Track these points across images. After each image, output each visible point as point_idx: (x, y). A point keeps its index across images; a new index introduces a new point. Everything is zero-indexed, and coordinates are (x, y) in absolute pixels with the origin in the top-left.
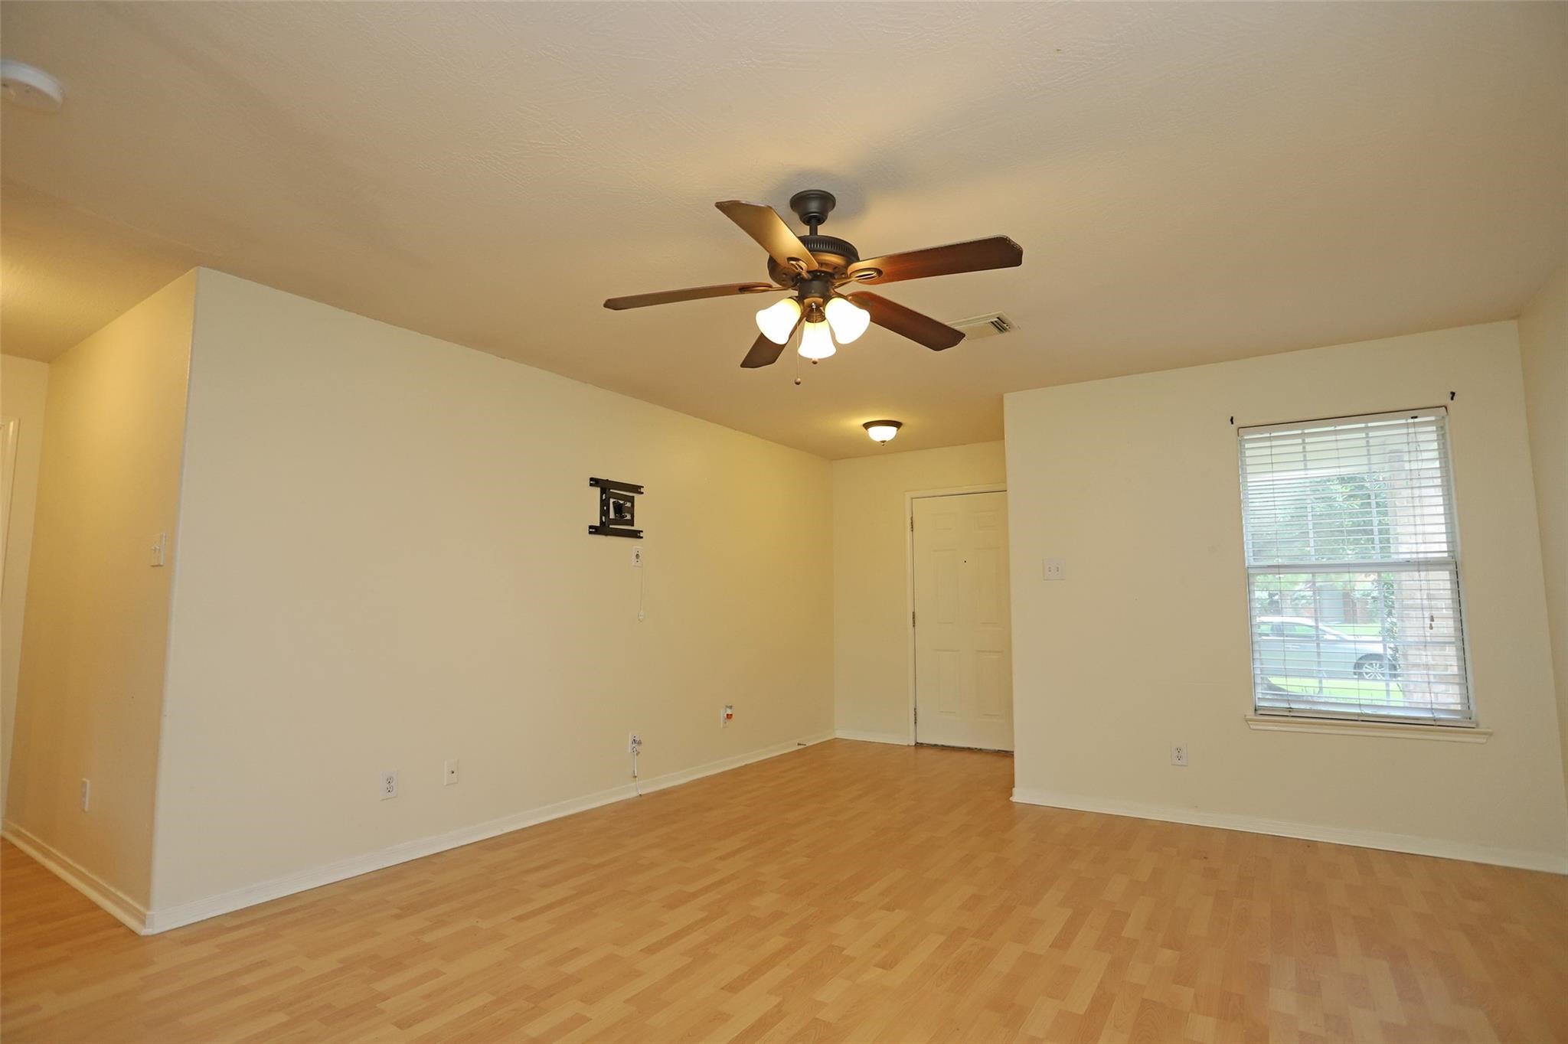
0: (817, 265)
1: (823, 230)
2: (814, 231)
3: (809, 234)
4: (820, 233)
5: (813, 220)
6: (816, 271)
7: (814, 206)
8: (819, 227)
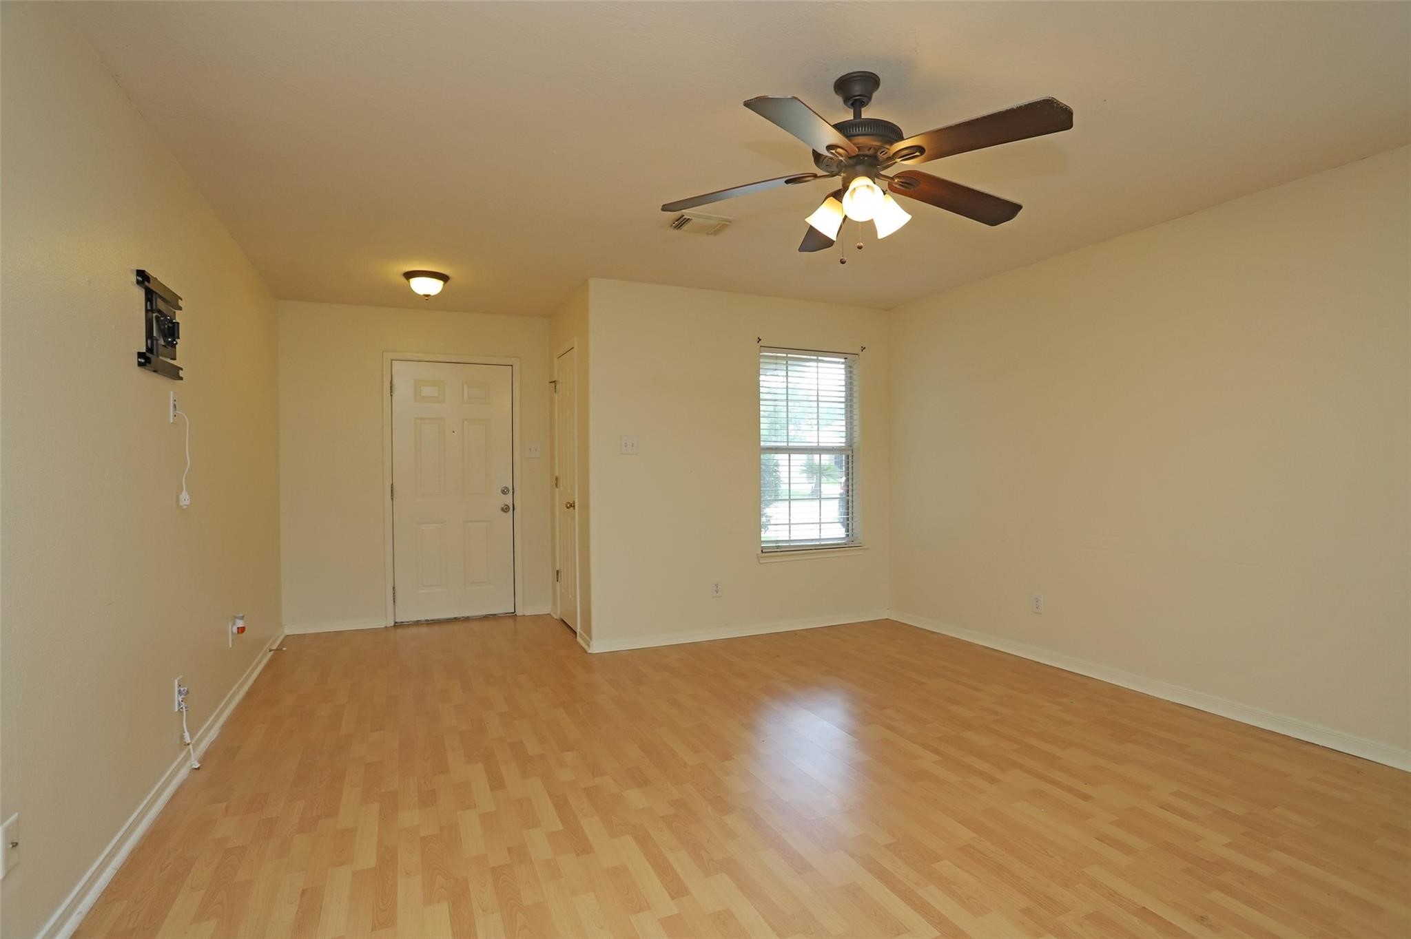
0: (857, 150)
1: (866, 114)
2: (857, 114)
3: (852, 118)
4: (864, 116)
5: (857, 103)
6: (857, 155)
7: (857, 89)
8: (862, 109)
